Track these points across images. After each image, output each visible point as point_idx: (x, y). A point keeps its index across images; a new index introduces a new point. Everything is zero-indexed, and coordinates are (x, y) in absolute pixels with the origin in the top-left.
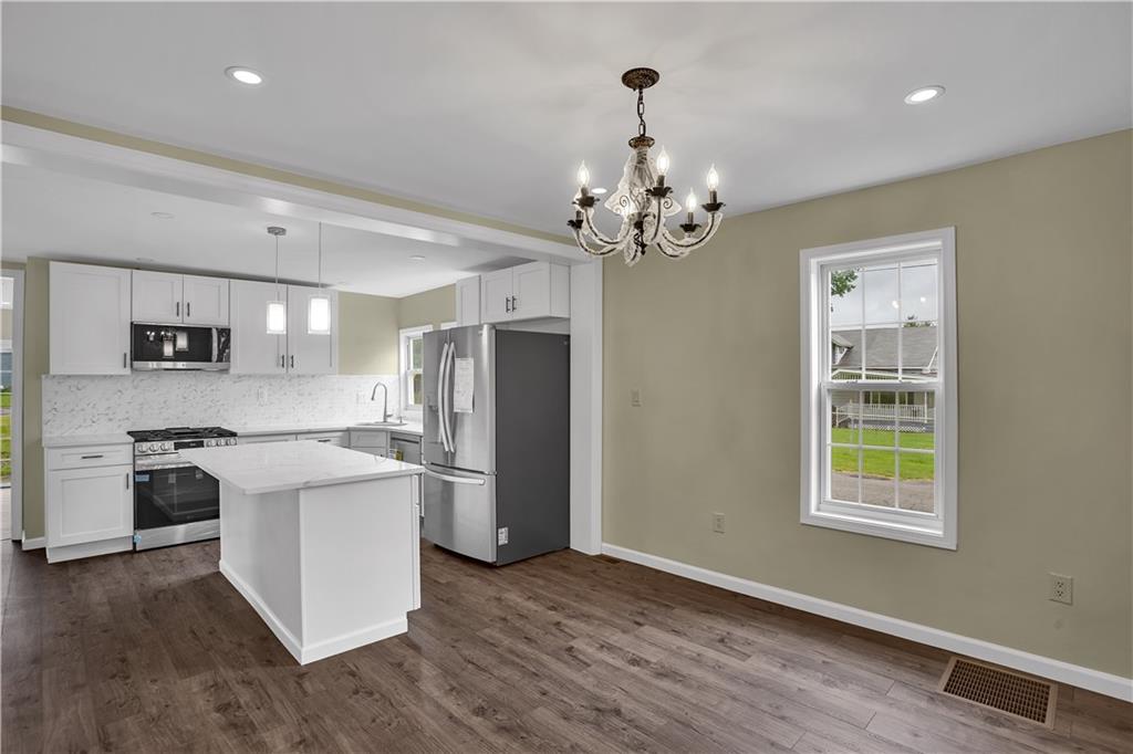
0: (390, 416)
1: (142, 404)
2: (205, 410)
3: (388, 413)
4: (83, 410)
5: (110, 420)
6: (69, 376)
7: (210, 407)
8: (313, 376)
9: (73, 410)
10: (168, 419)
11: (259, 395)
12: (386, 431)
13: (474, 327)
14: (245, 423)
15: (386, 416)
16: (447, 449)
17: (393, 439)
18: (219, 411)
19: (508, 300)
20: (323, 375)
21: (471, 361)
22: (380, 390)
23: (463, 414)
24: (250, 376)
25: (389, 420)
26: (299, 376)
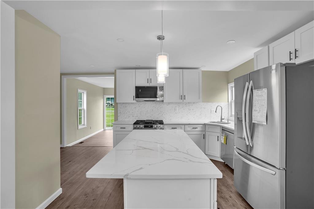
0: (223, 119)
1: (141, 112)
2: (158, 114)
3: (222, 118)
4: (127, 113)
5: (133, 116)
6: (123, 103)
7: (160, 113)
8: (194, 103)
9: (124, 113)
10: (148, 117)
11: (175, 110)
12: (220, 126)
13: (265, 69)
14: (171, 119)
15: (222, 119)
16: (248, 144)
17: (222, 130)
18: (162, 115)
19: (290, 53)
20: (197, 102)
21: (265, 91)
22: (219, 108)
23: (258, 125)
24: (172, 103)
25: (223, 121)
26: (189, 103)
